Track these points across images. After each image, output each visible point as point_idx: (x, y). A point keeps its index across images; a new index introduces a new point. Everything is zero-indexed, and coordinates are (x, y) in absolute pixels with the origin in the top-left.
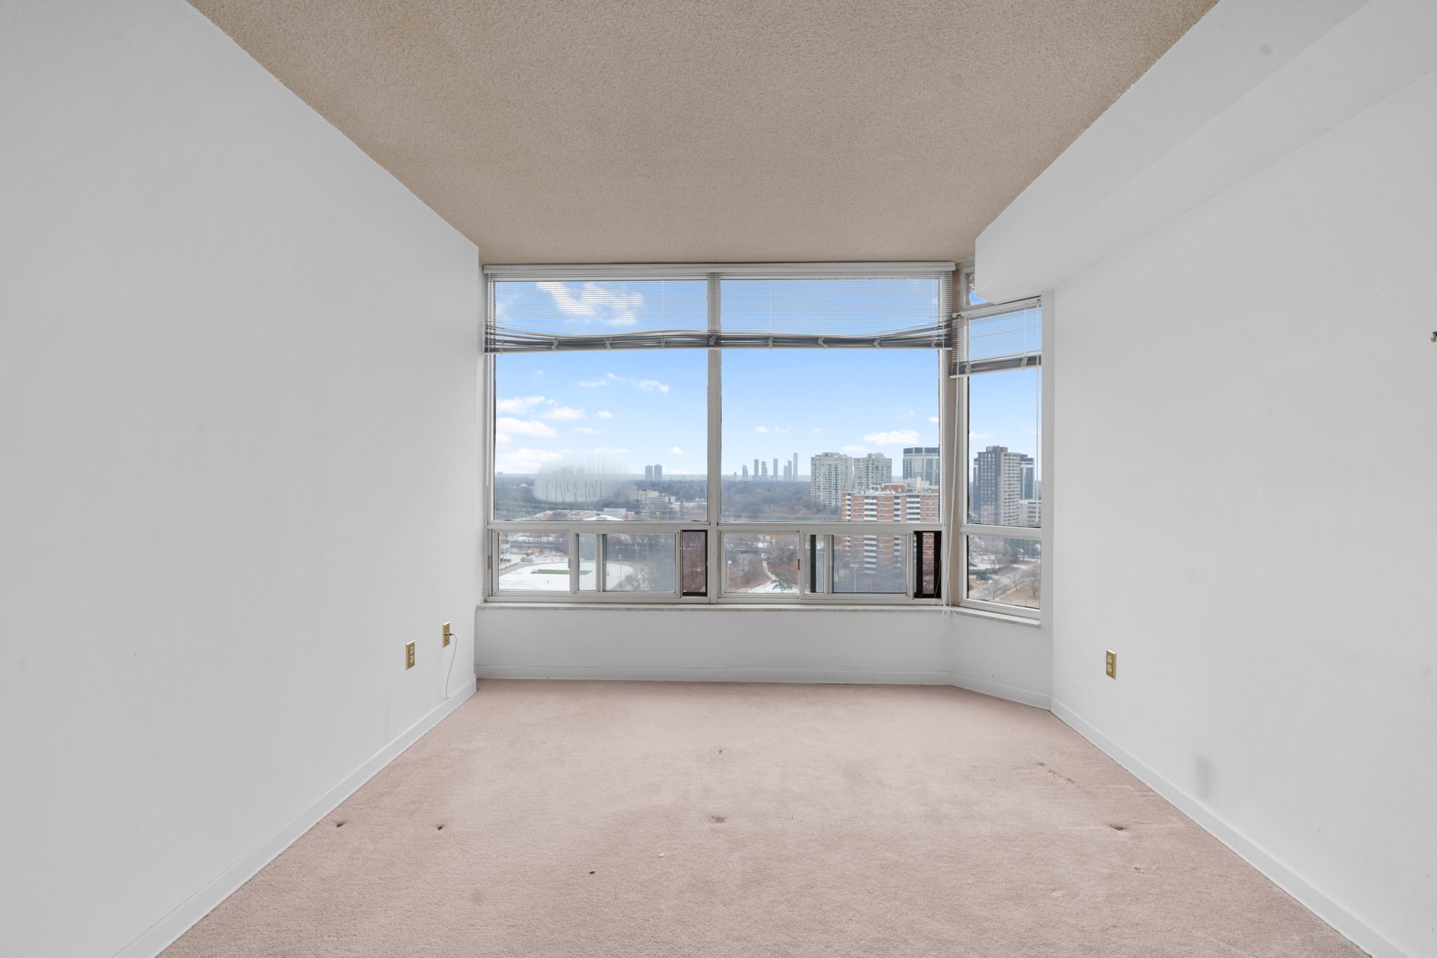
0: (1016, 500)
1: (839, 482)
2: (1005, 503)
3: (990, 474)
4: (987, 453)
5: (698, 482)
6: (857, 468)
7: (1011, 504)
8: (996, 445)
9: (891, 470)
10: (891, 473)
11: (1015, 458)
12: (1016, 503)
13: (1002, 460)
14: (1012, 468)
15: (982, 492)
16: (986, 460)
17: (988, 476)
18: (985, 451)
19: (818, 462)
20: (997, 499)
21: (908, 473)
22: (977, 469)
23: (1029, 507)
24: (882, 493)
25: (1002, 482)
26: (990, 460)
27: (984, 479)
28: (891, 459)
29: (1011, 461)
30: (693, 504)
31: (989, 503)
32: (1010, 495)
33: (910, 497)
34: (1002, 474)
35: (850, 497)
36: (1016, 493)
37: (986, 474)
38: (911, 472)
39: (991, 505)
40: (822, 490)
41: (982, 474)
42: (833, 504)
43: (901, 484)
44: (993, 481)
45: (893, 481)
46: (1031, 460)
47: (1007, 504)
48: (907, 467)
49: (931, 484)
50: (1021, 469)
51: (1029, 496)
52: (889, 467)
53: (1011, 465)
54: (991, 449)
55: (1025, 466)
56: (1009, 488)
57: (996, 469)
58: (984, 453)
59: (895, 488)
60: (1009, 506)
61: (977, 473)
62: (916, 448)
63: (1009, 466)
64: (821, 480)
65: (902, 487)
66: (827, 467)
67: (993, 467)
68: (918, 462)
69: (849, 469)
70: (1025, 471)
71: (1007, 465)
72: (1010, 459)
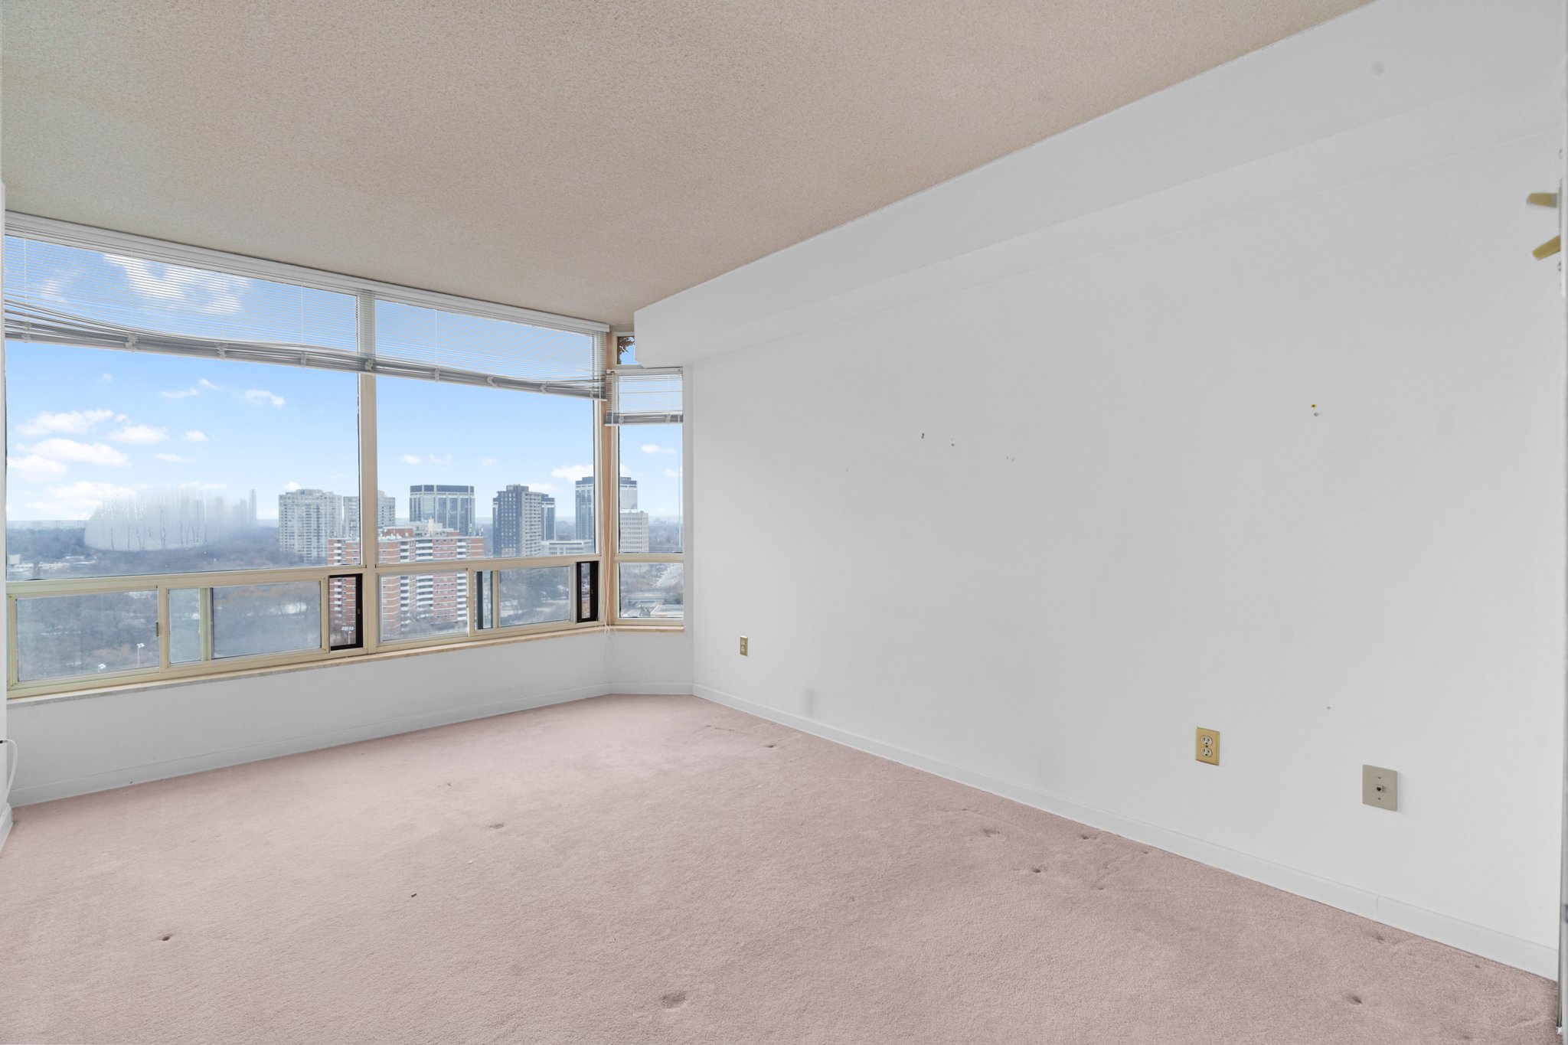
0: (537, 541)
1: (323, 527)
2: (527, 544)
3: (510, 515)
4: (508, 492)
5: (69, 531)
6: (349, 509)
7: (533, 545)
8: (517, 483)
9: (394, 511)
10: (394, 514)
11: (537, 498)
12: (537, 545)
13: (523, 500)
14: (533, 508)
15: (503, 534)
16: (506, 499)
17: (508, 517)
18: (505, 490)
19: (290, 501)
20: (518, 541)
21: (416, 514)
22: (497, 510)
23: (550, 549)
24: (384, 538)
25: (524, 523)
26: (510, 499)
27: (505, 520)
28: (394, 499)
29: (533, 501)
30: (60, 565)
31: (511, 546)
32: (531, 536)
33: (420, 541)
34: (523, 515)
35: (339, 545)
36: (538, 534)
37: (506, 515)
38: (420, 514)
39: (513, 547)
40: (296, 537)
41: (502, 515)
42: (314, 554)
43: (407, 527)
44: (514, 522)
45: (397, 523)
46: (552, 500)
47: (529, 546)
48: (415, 507)
49: (444, 527)
50: (543, 509)
51: (550, 537)
52: (392, 508)
53: (533, 505)
54: (512, 488)
55: (546, 506)
56: (531, 529)
57: (517, 509)
58: (504, 492)
59: (402, 532)
60: (531, 547)
61: (497, 514)
62: (425, 486)
63: (531, 507)
64: (295, 525)
65: (410, 531)
66: (304, 508)
67: (514, 507)
68: (429, 502)
69: (337, 511)
70: (546, 511)
71: (528, 505)
72: (531, 499)
